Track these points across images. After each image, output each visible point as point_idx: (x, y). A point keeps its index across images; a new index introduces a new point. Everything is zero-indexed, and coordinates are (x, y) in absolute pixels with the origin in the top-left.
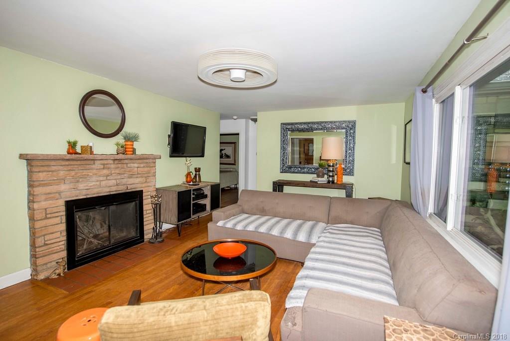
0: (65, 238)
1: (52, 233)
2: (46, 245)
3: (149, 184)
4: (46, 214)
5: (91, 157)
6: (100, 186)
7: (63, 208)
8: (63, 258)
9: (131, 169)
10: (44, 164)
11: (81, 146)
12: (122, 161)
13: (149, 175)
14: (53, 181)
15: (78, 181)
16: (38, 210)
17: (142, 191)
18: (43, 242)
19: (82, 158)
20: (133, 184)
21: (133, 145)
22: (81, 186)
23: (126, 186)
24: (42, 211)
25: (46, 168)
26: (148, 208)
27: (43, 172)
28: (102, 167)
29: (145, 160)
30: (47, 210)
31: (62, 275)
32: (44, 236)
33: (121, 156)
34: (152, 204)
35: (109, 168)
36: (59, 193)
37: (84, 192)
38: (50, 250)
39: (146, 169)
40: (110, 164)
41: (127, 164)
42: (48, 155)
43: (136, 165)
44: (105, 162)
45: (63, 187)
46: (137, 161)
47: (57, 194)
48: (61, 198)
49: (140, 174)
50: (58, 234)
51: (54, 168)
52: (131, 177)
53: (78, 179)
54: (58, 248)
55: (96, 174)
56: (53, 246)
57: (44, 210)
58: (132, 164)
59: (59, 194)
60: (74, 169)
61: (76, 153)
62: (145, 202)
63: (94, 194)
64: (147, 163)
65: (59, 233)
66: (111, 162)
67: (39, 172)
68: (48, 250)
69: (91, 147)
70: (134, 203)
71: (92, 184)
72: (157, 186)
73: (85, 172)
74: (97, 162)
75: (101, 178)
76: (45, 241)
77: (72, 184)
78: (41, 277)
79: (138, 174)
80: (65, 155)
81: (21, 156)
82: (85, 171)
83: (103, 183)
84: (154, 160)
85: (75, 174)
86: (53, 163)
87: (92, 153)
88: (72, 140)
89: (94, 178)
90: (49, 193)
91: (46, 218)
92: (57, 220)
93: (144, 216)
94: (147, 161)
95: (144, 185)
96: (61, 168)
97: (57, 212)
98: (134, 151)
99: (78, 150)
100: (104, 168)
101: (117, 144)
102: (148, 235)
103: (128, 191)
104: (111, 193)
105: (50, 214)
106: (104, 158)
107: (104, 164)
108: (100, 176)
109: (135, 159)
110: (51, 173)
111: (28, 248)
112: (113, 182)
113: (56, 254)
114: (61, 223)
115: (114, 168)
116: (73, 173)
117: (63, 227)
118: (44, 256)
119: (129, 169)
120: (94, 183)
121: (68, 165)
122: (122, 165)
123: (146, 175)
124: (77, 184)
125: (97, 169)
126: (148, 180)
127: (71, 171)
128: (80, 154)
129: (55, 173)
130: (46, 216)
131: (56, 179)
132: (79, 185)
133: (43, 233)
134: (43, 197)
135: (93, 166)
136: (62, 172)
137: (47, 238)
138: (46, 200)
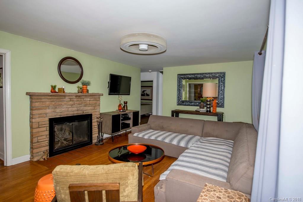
0: (48, 139)
1: (42, 136)
2: (38, 142)
3: (96, 111)
4: (39, 125)
5: (63, 94)
6: (68, 111)
7: (48, 122)
8: (47, 150)
9: (86, 101)
10: (38, 98)
11: (58, 88)
12: (81, 97)
13: (96, 105)
14: (43, 107)
15: (56, 108)
16: (35, 122)
17: (92, 114)
18: (37, 140)
19: (58, 95)
20: (87, 110)
21: (87, 88)
22: (58, 110)
23: (82, 111)
24: (36, 123)
25: (39, 100)
26: (95, 124)
27: (38, 102)
28: (69, 100)
29: (94, 97)
30: (39, 123)
31: (46, 159)
32: (37, 137)
33: (80, 94)
34: (97, 122)
35: (73, 101)
36: (46, 114)
37: (59, 114)
38: (40, 145)
39: (94, 102)
40: (74, 98)
41: (83, 98)
42: (40, 93)
43: (89, 99)
44: (71, 97)
45: (48, 111)
46: (90, 97)
47: (45, 115)
48: (47, 117)
49: (91, 104)
50: (45, 137)
51: (43, 100)
52: (85, 106)
53: (56, 107)
54: (45, 144)
55: (66, 104)
56: (42, 143)
57: (38, 123)
58: (86, 99)
59: (46, 115)
60: (54, 101)
61: (56, 92)
62: (93, 121)
63: (65, 115)
64: (95, 98)
65: (45, 136)
66: (75, 97)
67: (36, 102)
68: (39, 145)
69: (63, 89)
70: (87, 121)
71: (64, 110)
72: (101, 112)
73: (60, 103)
74: (67, 97)
75: (69, 106)
76: (38, 140)
77: (53, 109)
78: (35, 159)
79: (89, 104)
80: (49, 93)
81: (27, 94)
82: (60, 102)
83: (70, 109)
84: (99, 97)
85: (55, 104)
86: (43, 97)
87: (64, 92)
88: (53, 85)
89: (65, 106)
90: (41, 114)
91: (39, 127)
92: (44, 129)
93: (93, 129)
94: (95, 97)
95: (93, 111)
96: (47, 100)
97: (45, 124)
98: (88, 91)
99: (57, 90)
100: (70, 101)
101: (78, 87)
102: (95, 141)
103: (84, 114)
104: (74, 115)
105: (41, 125)
106: (70, 95)
107: (70, 99)
108: (68, 105)
109: (88, 96)
110: (42, 103)
111: (29, 143)
112: (75, 109)
113: (43, 148)
114: (47, 130)
115: (76, 101)
116: (53, 103)
117: (47, 133)
118: (37, 148)
119: (84, 101)
120: (65, 109)
121: (51, 99)
122: (81, 99)
123: (94, 105)
124: (55, 109)
125: (66, 101)
126: (95, 108)
127: (52, 102)
128: (57, 92)
129: (44, 103)
130: (39, 126)
131: (44, 106)
132: (57, 110)
133: (37, 136)
134: (38, 116)
135: (64, 100)
136: (48, 102)
137: (39, 138)
138: (39, 117)
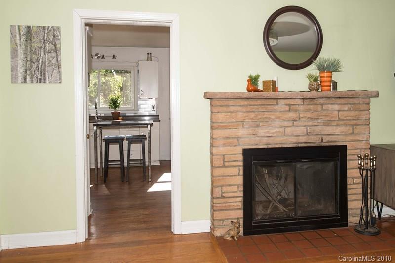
0: (242, 194)
1: (230, 185)
2: (223, 197)
3: (357, 137)
4: (224, 162)
5: (271, 94)
6: (284, 134)
7: (241, 158)
8: (237, 219)
9: (329, 112)
10: (223, 104)
11: (263, 82)
12: (315, 101)
13: (359, 122)
14: (232, 124)
15: (258, 126)
16: (217, 155)
17: (345, 146)
18: (220, 193)
19: (261, 96)
20: (334, 135)
21: (331, 77)
22: (262, 132)
23: (321, 137)
24: (219, 157)
25: (224, 109)
26: (353, 174)
27: (222, 112)
28: (287, 108)
29: (351, 100)
30: (225, 156)
31: (235, 238)
32: (222, 186)
33: (314, 94)
34: (360, 169)
35: (296, 110)
36: (238, 138)
37: (265, 140)
38: (226, 205)
39: (352, 113)
40: (299, 105)
41: (322, 104)
42: (225, 93)
43: (336, 107)
44: (291, 102)
45: (241, 132)
46: (339, 101)
47: (236, 140)
48: (239, 145)
49: (343, 120)
50: (235, 188)
51: (232, 109)
52: (328, 123)
53: (258, 123)
54: (235, 204)
55: (279, 118)
56: (230, 200)
57: (223, 157)
58: (329, 105)
59: (238, 140)
60: (253, 110)
61: (257, 90)
62: (350, 164)
63: (277, 144)
64: (354, 104)
65: (237, 186)
66: (300, 102)
67: (218, 112)
68: (224, 205)
69: (274, 82)
70: (332, 163)
71: (274, 131)
72: (374, 141)
73: (267, 115)
74: (282, 102)
75: (286, 124)
76: (222, 193)
77: (251, 129)
78: (218, 233)
79: (339, 120)
80: (243, 93)
82: (266, 113)
83: (288, 130)
84: (367, 100)
85: (255, 117)
86: (231, 102)
87: (275, 89)
88: (253, 75)
89: (277, 123)
90: (227, 138)
91: (224, 166)
92: (235, 171)
93: (349, 187)
94: (355, 100)
95: (349, 138)
96: (240, 108)
97: (235, 161)
98: (335, 85)
99: (260, 87)
100: (289, 110)
101: (310, 77)
102: (353, 219)
103: (323, 144)
104: (299, 145)
105: (228, 162)
106: (290, 97)
107: (289, 105)
108: (284, 121)
109: (335, 98)
110: (229, 114)
111: (210, 196)
112: (302, 130)
113: (233, 211)
114: (239, 175)
115: (303, 111)
116: (252, 115)
117: (240, 180)
118: (221, 210)
119: (325, 112)
120: (277, 130)
121: (247, 105)
122: (316, 106)
123: (351, 123)
124: (256, 129)
125: (281, 111)
126: (356, 131)
127: (250, 113)
128: (262, 91)
129: (233, 114)
130: (224, 164)
131: (234, 121)
132: (259, 131)
133: (221, 183)
134: (221, 142)
135: (276, 107)
136: (241, 114)
137: (225, 189)
138: (224, 145)
